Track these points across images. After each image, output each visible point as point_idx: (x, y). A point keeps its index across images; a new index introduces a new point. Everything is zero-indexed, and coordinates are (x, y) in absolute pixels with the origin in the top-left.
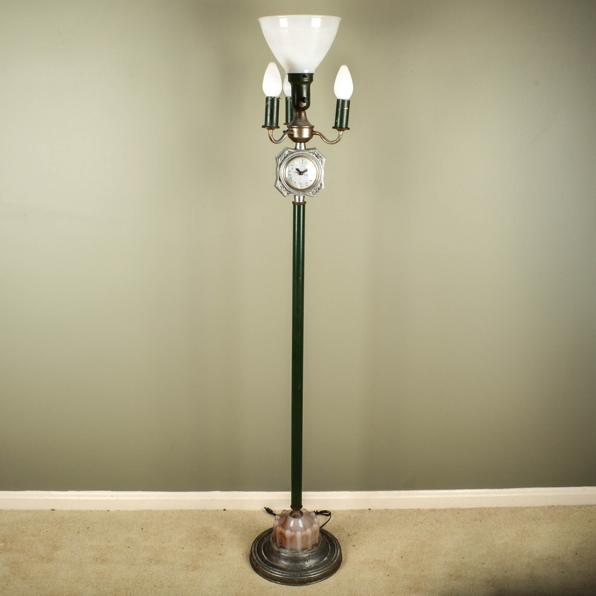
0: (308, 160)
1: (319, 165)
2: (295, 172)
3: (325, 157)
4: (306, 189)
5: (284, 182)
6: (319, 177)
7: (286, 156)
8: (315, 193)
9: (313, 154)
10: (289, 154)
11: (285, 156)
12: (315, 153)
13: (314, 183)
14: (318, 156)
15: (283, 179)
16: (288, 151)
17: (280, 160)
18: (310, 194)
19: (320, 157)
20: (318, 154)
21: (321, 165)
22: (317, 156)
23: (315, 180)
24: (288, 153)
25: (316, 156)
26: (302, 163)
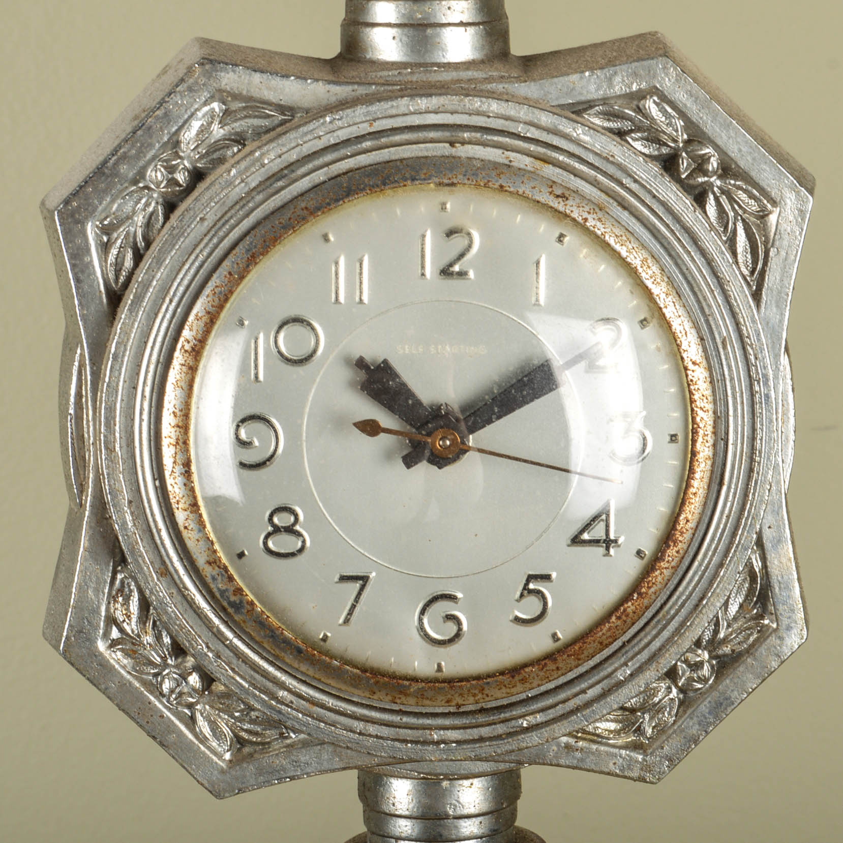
0: (545, 228)
1: (715, 302)
2: (338, 422)
3: (805, 181)
4: (515, 671)
5: (165, 571)
6: (717, 480)
7: (197, 176)
8: (661, 730)
9: (621, 134)
10: (239, 140)
11: (181, 177)
12: (651, 106)
13: (635, 588)
14: (700, 166)
15: (149, 533)
16: (221, 95)
17: (105, 248)
18: (596, 738)
19: (727, 170)
20: (696, 136)
21: (740, 293)
22: (684, 164)
23: (668, 537)
24: (218, 132)
25: (669, 164)
26: (446, 272)
